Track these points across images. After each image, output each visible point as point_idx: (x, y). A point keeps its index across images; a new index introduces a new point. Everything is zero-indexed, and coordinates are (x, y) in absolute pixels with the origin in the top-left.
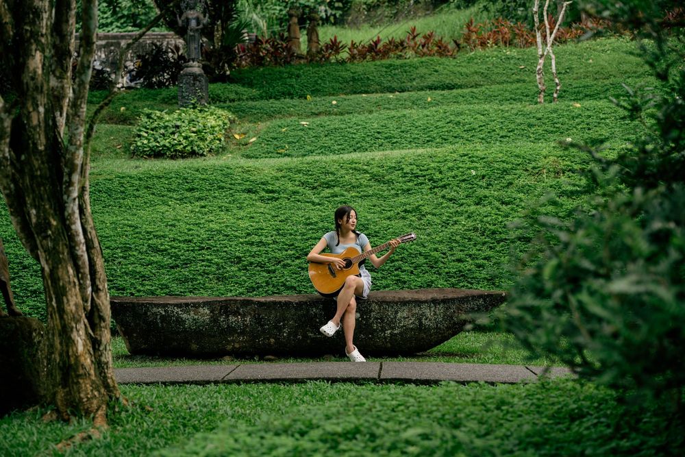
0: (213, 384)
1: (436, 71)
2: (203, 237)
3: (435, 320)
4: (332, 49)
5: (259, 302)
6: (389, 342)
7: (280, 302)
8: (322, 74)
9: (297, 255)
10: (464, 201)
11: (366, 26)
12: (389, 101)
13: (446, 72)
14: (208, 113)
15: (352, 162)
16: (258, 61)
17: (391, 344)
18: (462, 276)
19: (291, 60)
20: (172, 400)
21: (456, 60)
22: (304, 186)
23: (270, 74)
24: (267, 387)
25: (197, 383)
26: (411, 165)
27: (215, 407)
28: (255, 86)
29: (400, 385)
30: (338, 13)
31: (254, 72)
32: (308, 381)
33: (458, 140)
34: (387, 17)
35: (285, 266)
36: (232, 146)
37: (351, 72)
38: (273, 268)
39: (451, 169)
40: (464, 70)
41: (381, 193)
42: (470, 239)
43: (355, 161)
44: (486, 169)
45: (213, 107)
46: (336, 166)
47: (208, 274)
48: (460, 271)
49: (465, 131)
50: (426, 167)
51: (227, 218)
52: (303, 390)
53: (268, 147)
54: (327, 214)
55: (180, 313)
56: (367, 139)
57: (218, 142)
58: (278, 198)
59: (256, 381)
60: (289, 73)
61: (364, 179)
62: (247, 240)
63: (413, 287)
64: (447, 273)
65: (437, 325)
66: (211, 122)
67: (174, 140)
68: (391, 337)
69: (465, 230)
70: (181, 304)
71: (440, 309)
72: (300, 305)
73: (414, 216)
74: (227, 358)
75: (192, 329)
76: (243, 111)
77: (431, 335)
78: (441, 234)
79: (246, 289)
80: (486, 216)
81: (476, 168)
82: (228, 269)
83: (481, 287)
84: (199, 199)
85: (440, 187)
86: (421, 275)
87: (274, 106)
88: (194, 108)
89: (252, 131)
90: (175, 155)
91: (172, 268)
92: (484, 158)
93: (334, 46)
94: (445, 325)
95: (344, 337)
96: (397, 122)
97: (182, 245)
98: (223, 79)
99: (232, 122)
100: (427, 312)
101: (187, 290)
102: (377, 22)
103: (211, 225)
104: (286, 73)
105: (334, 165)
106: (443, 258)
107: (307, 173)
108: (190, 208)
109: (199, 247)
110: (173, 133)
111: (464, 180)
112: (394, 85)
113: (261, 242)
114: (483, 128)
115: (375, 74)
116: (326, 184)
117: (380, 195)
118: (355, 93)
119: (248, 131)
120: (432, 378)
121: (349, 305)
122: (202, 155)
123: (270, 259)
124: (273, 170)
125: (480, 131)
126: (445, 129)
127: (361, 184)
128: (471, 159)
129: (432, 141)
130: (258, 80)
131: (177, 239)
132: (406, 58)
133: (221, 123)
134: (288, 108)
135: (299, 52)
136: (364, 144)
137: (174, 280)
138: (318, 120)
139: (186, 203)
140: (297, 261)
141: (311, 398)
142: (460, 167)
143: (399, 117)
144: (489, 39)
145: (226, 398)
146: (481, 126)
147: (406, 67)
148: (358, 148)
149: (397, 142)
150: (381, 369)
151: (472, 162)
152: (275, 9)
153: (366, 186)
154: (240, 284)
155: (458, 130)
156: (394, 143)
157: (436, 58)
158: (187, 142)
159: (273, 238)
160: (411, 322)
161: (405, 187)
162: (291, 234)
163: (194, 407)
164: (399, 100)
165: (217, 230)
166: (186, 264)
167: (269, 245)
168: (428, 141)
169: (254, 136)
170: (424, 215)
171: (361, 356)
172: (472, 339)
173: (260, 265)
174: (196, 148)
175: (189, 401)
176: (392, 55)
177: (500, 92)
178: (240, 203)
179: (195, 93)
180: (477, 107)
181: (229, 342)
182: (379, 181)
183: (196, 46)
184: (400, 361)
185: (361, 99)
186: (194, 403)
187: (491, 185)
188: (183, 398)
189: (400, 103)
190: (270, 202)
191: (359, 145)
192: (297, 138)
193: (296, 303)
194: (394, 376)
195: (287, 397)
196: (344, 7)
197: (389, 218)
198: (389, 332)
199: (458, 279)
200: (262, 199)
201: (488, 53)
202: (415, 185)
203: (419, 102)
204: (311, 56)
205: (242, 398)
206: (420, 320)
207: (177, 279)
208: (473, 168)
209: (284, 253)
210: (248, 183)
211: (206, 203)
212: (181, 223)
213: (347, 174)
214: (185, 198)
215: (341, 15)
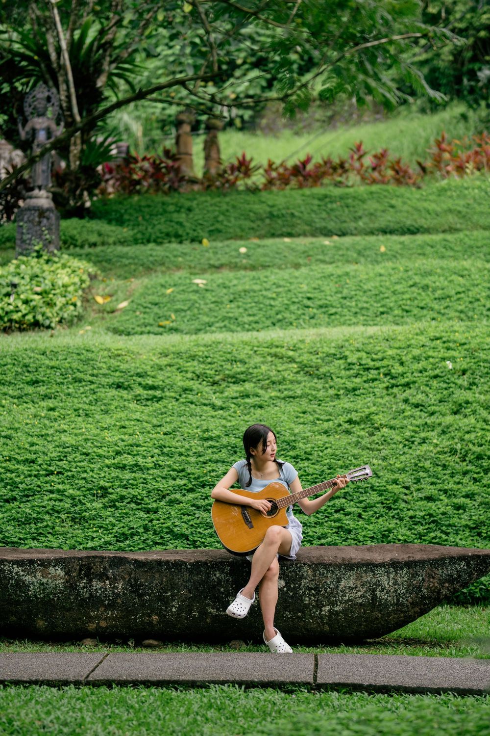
0: (72, 686)
1: (392, 207)
2: (52, 455)
3: (395, 591)
4: (239, 171)
5: (136, 560)
6: (327, 623)
7: (167, 562)
8: (224, 207)
9: (190, 486)
10: (437, 408)
11: (287, 133)
12: (323, 250)
13: (406, 208)
14: (59, 265)
15: (271, 346)
16: (130, 186)
17: (330, 626)
18: (433, 522)
19: (179, 186)
20: (18, 714)
21: (420, 191)
22: (200, 380)
23: (149, 206)
24: (152, 694)
25: (50, 684)
26: (358, 351)
27: (80, 726)
28: (126, 224)
29: (345, 693)
30: (247, 114)
31: (125, 203)
32: (212, 686)
33: (425, 312)
34: (318, 120)
35: (171, 503)
36: (92, 314)
37: (269, 206)
38: (155, 505)
39: (416, 359)
40: (432, 206)
41: (314, 393)
42: (445, 467)
43: (277, 343)
44: (468, 360)
45: (65, 256)
46: (247, 350)
47: (58, 512)
48: (431, 515)
49: (435, 299)
50: (380, 356)
51: (87, 428)
52: (205, 700)
53: (146, 316)
54: (233, 423)
55: (22, 573)
56: (293, 308)
57: (72, 308)
58: (161, 398)
59: (135, 684)
60: (176, 205)
61: (289, 371)
62: (116, 461)
63: (361, 539)
64: (411, 517)
65: (398, 600)
66: (63, 278)
67: (9, 304)
68: (330, 616)
69: (438, 453)
70: (23, 561)
71: (403, 576)
72: (197, 566)
73: (363, 429)
74: (88, 642)
75: (37, 598)
76: (109, 261)
77: (389, 615)
78: (403, 458)
79: (115, 536)
80: (468, 432)
81: (453, 359)
82: (88, 505)
83: (461, 539)
84: (46, 397)
85: (400, 385)
86: (373, 520)
87: (154, 253)
88: (39, 256)
89: (122, 292)
90: (10, 327)
91: (7, 501)
92: (465, 344)
93: (243, 167)
94: (410, 600)
95: (261, 615)
96: (336, 283)
97: (21, 467)
98: (80, 213)
99: (93, 277)
100: (384, 580)
101: (29, 536)
102: (304, 127)
103: (64, 438)
104: (172, 204)
105: (244, 348)
106: (406, 494)
107: (205, 359)
108: (33, 410)
109: (46, 470)
110: (8, 295)
111: (436, 377)
112: (331, 225)
113: (136, 465)
114: (462, 295)
115: (303, 209)
116: (233, 377)
117: (312, 395)
118: (273, 235)
119: (116, 291)
120: (392, 683)
121: (269, 570)
122: (49, 327)
123: (149, 492)
124: (154, 354)
125: (459, 299)
126: (406, 296)
127: (284, 379)
128: (446, 345)
129: (387, 313)
130: (131, 215)
131: (15, 459)
132: (347, 186)
133: (77, 280)
134: (175, 256)
135: (191, 174)
136: (287, 315)
137: (10, 520)
138: (220, 277)
139: (26, 403)
140: (190, 496)
141: (217, 714)
142: (429, 357)
143: (339, 276)
144: (468, 162)
145: (94, 711)
146: (459, 293)
147: (348, 198)
148: (279, 321)
149: (336, 313)
150: (316, 665)
151: (448, 349)
152: (155, 107)
153: (292, 382)
154: (107, 529)
155: (426, 298)
156: (332, 314)
157: (392, 187)
158: (28, 308)
159: (154, 459)
160: (359, 595)
161: (350, 385)
162: (181, 454)
163: (51, 725)
164: (338, 248)
165: (72, 446)
166: (28, 496)
167: (148, 469)
168: (382, 313)
169: (125, 300)
170: (378, 429)
171: (286, 645)
172: (448, 617)
173: (134, 500)
174: (39, 318)
175: (43, 716)
176: (326, 181)
177: (485, 242)
178: (105, 405)
179: (41, 235)
180: (453, 264)
181: (91, 619)
182: (310, 375)
183: (44, 168)
184: (343, 652)
185: (282, 246)
186: (49, 719)
187: (474, 384)
188: (34, 711)
189: (341, 253)
190: (149, 403)
191: (280, 317)
192: (189, 304)
193: (191, 564)
194: (337, 679)
195: (182, 710)
196: (256, 106)
197: (326, 432)
198: (327, 608)
199: (427, 526)
200: (137, 399)
201: (466, 182)
202: (365, 382)
203: (368, 253)
204: (209, 180)
205: (117, 711)
206: (373, 591)
207: (14, 519)
208: (449, 359)
209: (171, 482)
210: (118, 374)
211: (56, 404)
212: (19, 434)
213: (263, 363)
214: (26, 395)
215: (251, 117)
